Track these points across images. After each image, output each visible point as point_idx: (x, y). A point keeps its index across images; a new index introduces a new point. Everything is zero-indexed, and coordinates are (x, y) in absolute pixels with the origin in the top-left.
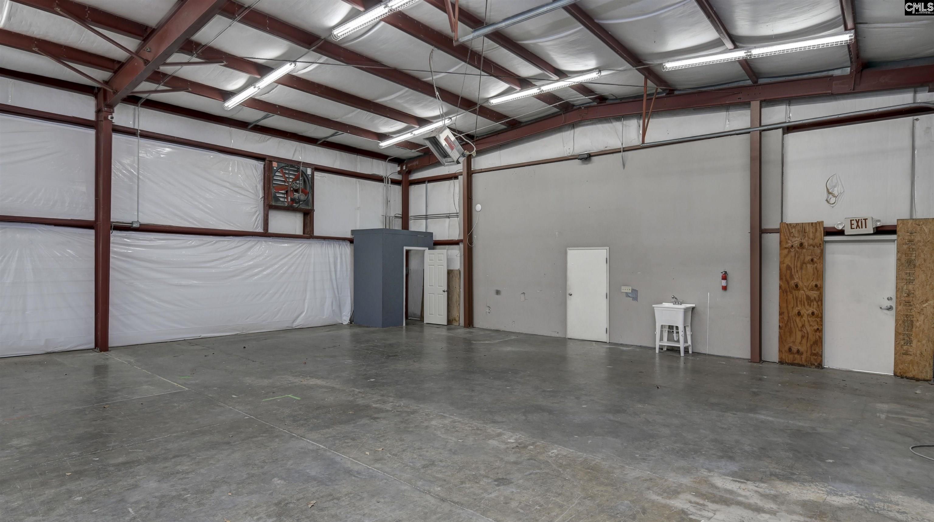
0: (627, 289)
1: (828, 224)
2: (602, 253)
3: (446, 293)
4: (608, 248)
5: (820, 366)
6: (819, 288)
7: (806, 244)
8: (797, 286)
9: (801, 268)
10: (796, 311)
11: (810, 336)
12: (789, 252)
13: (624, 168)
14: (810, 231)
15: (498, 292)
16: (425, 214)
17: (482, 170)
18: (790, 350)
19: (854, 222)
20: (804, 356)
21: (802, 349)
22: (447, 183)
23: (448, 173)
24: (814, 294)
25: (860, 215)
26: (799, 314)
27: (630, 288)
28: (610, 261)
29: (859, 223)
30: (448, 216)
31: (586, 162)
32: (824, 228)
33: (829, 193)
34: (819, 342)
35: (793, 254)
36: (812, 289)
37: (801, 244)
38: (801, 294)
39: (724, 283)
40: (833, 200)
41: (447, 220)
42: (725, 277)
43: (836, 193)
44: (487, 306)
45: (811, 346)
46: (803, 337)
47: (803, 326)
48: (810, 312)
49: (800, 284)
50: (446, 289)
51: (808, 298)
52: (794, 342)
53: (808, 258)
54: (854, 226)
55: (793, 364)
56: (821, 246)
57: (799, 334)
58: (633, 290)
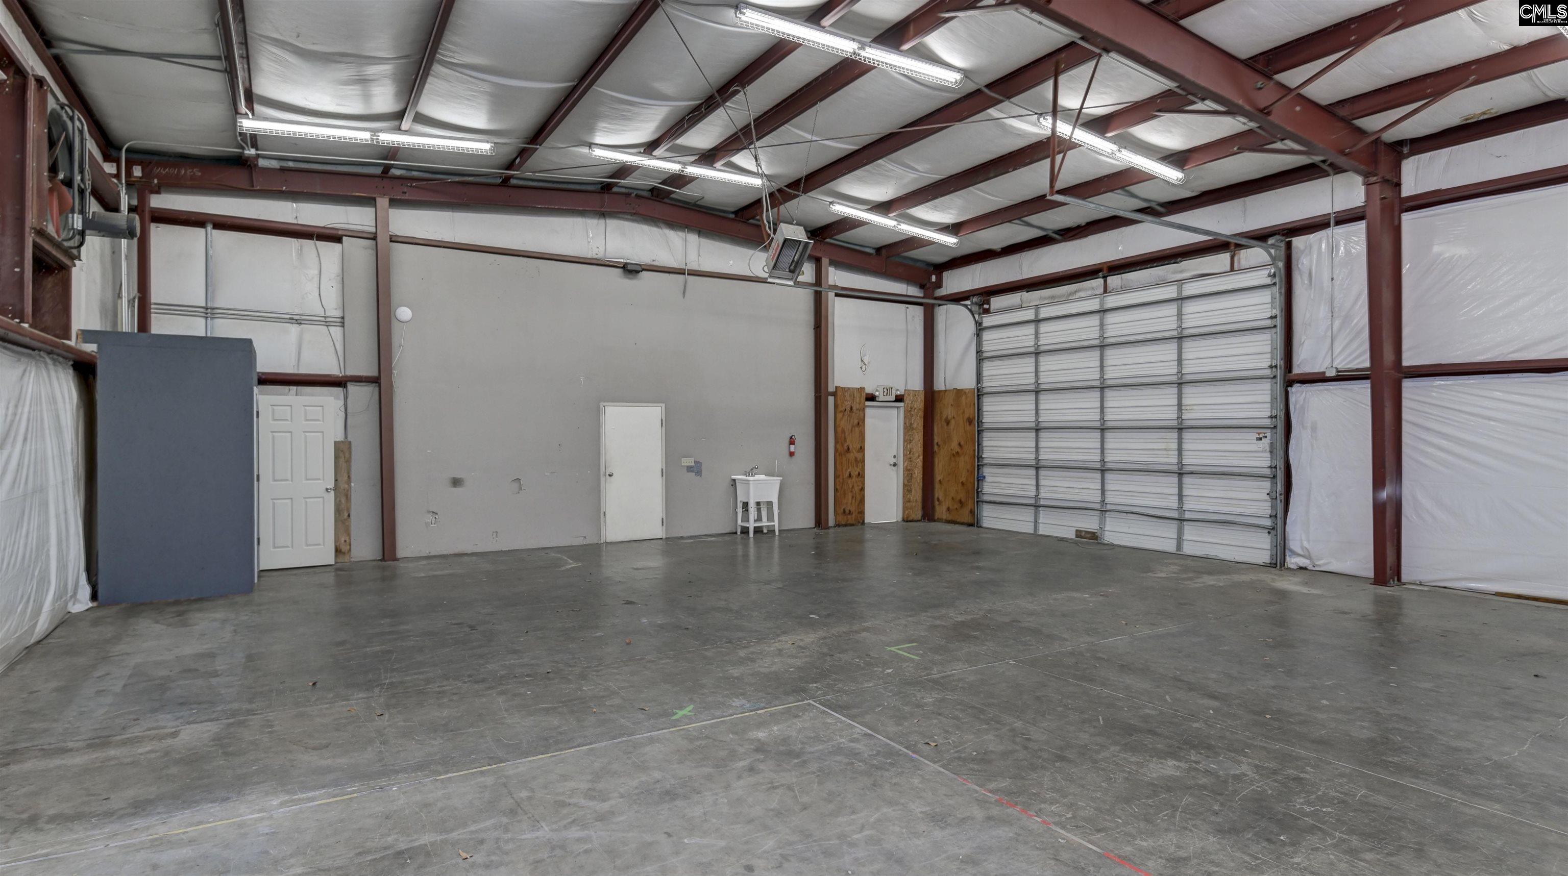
0: (688, 462)
1: (869, 390)
2: (653, 413)
3: (333, 493)
4: (663, 405)
5: (863, 523)
6: (862, 449)
7: (854, 408)
8: (848, 449)
9: (852, 431)
10: (847, 474)
11: (857, 496)
12: (843, 415)
13: (684, 297)
14: (857, 395)
15: (456, 482)
16: (203, 305)
17: (418, 241)
18: (844, 511)
19: (885, 390)
20: (854, 515)
21: (853, 509)
22: (293, 243)
23: (295, 222)
24: (859, 456)
25: (888, 384)
26: (850, 476)
27: (693, 459)
28: (667, 423)
29: (888, 390)
30: (296, 320)
31: (630, 276)
32: (867, 394)
33: (862, 361)
34: (862, 501)
35: (846, 417)
36: (858, 452)
37: (851, 408)
38: (851, 456)
39: (792, 448)
40: (864, 367)
41: (294, 329)
42: (792, 442)
43: (866, 362)
44: (429, 512)
45: (858, 505)
46: (853, 497)
47: (853, 486)
48: (857, 473)
49: (851, 447)
50: (331, 485)
51: (856, 458)
52: (847, 503)
53: (856, 422)
54: (885, 394)
55: (846, 525)
56: (863, 410)
57: (850, 495)
58: (695, 462)
